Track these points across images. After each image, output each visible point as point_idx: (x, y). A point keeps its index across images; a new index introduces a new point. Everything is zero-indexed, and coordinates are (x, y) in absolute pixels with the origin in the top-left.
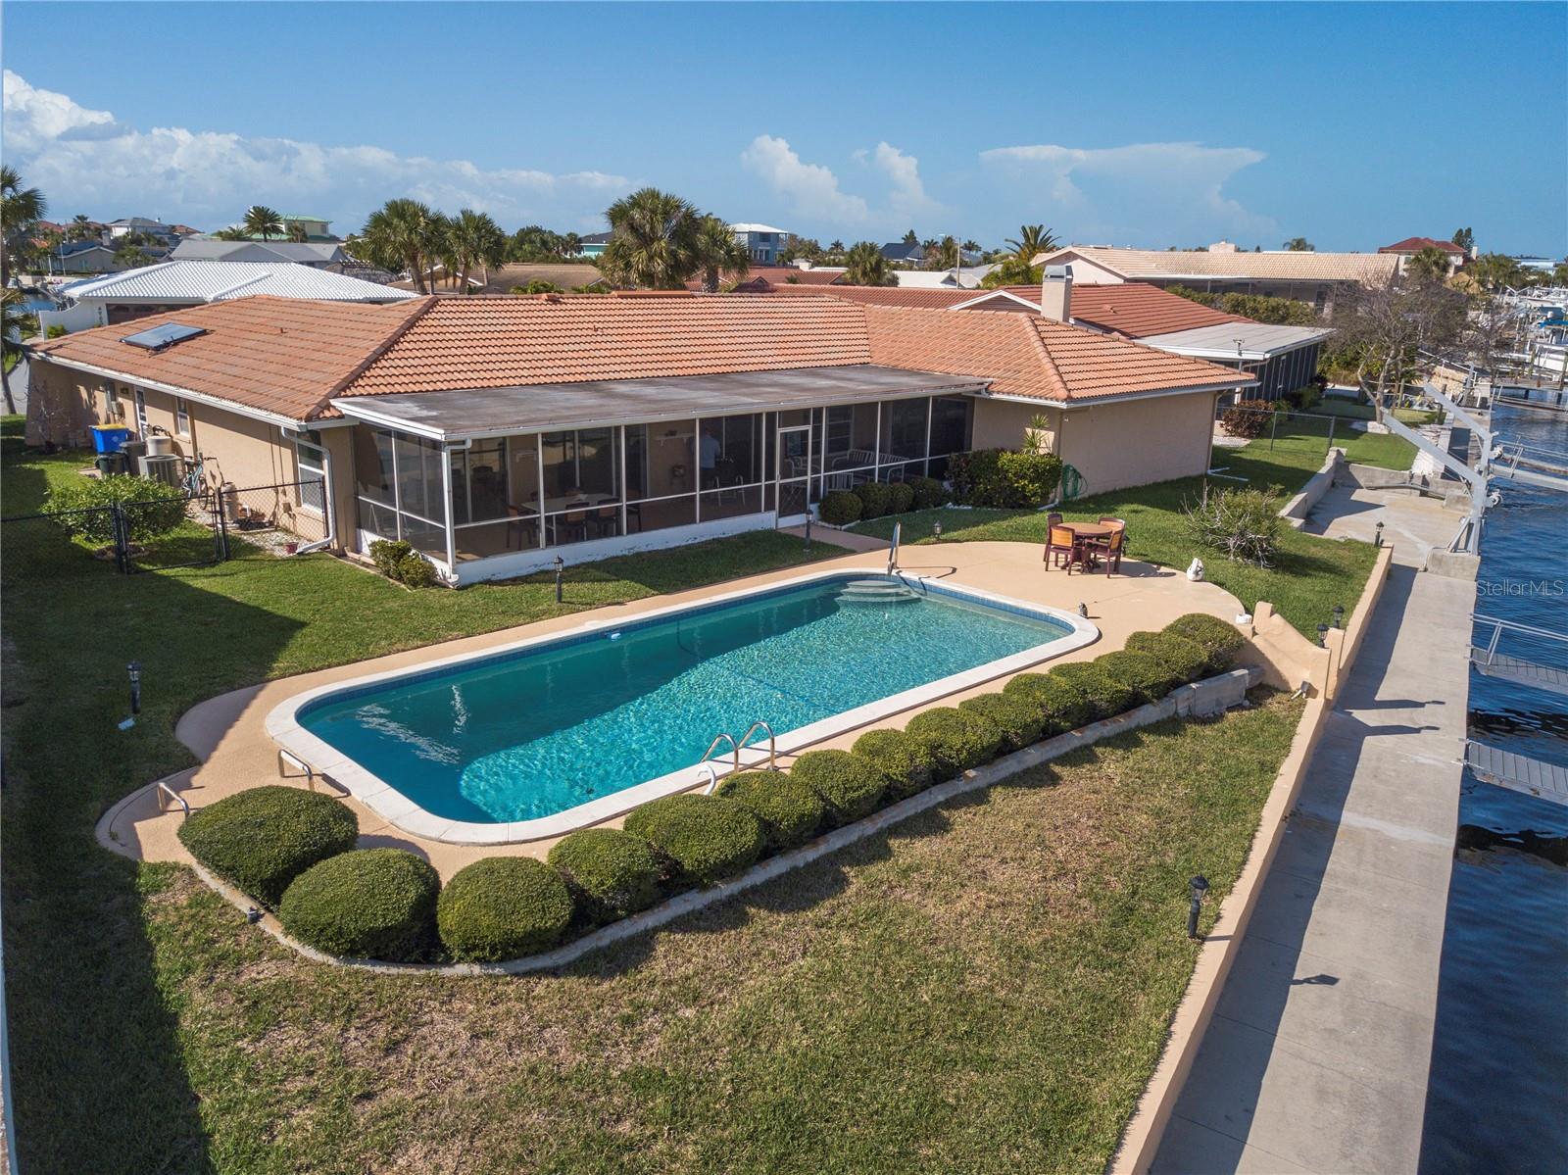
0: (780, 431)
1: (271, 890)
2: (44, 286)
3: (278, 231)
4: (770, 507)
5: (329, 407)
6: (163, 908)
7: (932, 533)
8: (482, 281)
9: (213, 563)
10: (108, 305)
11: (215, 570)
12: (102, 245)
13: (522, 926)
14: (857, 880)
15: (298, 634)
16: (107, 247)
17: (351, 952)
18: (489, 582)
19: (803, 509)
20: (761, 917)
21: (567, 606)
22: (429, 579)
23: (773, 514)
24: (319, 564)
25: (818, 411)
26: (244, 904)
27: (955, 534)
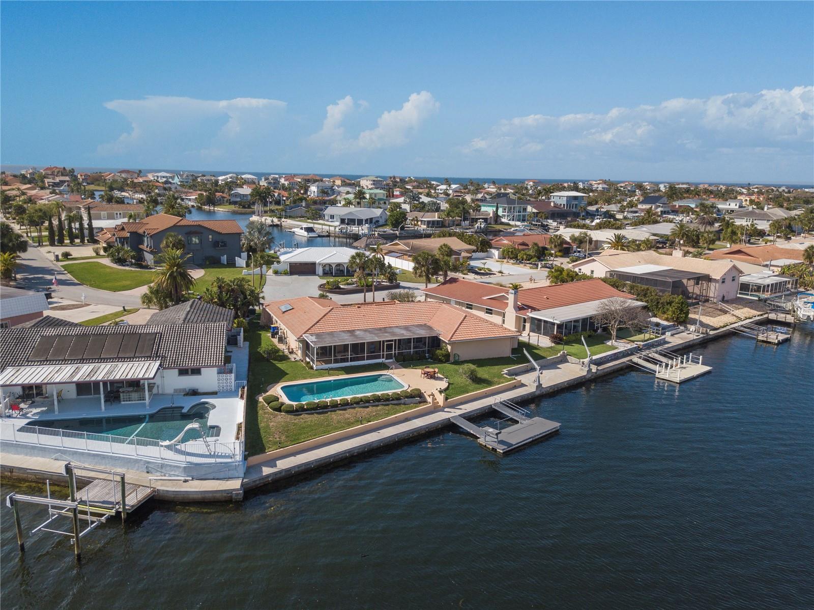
0: (385, 343)
1: (268, 404)
2: (281, 223)
3: (365, 198)
4: (383, 358)
5: (302, 336)
6: (259, 405)
7: (411, 367)
8: (409, 248)
9: (281, 361)
10: (290, 263)
11: (281, 363)
12: (302, 206)
13: (288, 409)
14: (329, 413)
15: (287, 376)
16: (303, 207)
17: (274, 410)
18: (321, 369)
19: (392, 358)
20: (315, 415)
21: (330, 375)
22: (312, 368)
23: (384, 360)
24: (299, 363)
25: (396, 340)
26: (267, 405)
27: (416, 367)
